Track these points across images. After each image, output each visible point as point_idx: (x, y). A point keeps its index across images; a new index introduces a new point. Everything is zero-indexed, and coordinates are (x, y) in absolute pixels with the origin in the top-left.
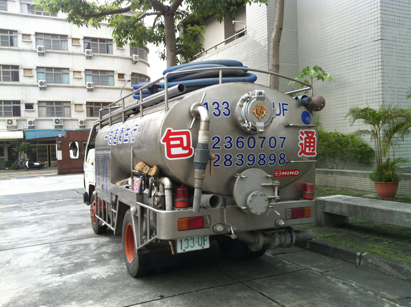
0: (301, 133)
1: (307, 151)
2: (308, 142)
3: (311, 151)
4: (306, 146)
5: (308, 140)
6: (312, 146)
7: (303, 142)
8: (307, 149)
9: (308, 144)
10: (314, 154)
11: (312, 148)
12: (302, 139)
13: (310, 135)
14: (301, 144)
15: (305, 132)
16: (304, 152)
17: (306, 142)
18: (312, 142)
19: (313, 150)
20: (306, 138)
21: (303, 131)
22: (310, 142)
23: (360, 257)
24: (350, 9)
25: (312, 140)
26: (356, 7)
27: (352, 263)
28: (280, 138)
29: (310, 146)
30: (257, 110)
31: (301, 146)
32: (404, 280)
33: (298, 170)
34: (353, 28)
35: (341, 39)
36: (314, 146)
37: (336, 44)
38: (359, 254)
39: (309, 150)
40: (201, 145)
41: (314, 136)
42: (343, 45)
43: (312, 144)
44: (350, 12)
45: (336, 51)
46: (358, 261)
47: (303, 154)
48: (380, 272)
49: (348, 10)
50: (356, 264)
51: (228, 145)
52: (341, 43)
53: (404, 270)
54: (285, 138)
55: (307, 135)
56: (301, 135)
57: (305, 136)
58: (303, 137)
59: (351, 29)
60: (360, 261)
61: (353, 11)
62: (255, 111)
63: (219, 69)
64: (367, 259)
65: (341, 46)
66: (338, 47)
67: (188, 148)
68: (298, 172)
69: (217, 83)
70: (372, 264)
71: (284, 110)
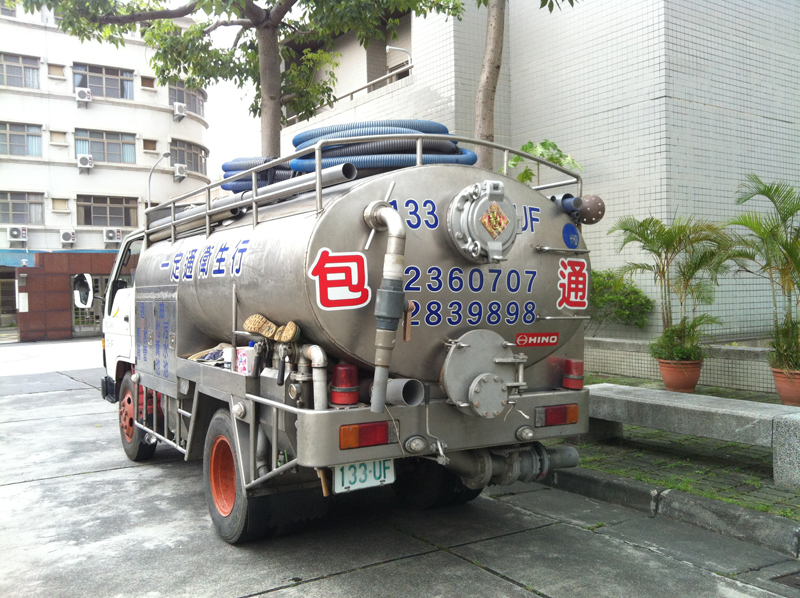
0: (563, 263)
1: (572, 299)
2: (573, 282)
3: (578, 300)
4: (570, 290)
5: (573, 278)
6: (580, 290)
7: (565, 281)
8: (573, 294)
9: (573, 286)
10: (583, 304)
11: (580, 294)
12: (563, 276)
13: (577, 268)
14: (562, 285)
15: (570, 263)
16: (566, 300)
17: (570, 282)
18: (581, 283)
19: (582, 297)
20: (570, 275)
21: (566, 262)
22: (577, 282)
23: (658, 499)
24: (609, 37)
25: (581, 279)
26: (619, 33)
27: (641, 510)
28: (527, 272)
29: (577, 290)
30: (489, 218)
31: (561, 289)
32: (740, 539)
33: (556, 334)
34: (615, 74)
35: (591, 93)
36: (583, 290)
37: (582, 102)
38: (654, 492)
39: (576, 297)
40: (388, 283)
41: (584, 271)
42: (596, 104)
43: (581, 286)
44: (610, 43)
45: (582, 114)
46: (653, 505)
47: (565, 304)
48: (696, 524)
49: (605, 39)
50: (648, 511)
51: (435, 284)
52: (591, 99)
53: (741, 521)
54: (534, 273)
55: (573, 269)
56: (562, 269)
57: (569, 270)
58: (566, 272)
59: (610, 75)
60: (657, 506)
61: (614, 42)
62: (486, 220)
63: (417, 138)
64: (671, 502)
65: (591, 106)
66: (587, 107)
67: (359, 287)
68: (556, 337)
69: (412, 163)
70: (680, 511)
71: (532, 219)
